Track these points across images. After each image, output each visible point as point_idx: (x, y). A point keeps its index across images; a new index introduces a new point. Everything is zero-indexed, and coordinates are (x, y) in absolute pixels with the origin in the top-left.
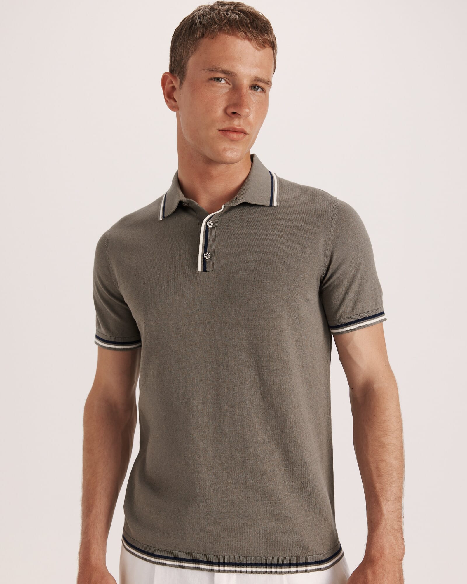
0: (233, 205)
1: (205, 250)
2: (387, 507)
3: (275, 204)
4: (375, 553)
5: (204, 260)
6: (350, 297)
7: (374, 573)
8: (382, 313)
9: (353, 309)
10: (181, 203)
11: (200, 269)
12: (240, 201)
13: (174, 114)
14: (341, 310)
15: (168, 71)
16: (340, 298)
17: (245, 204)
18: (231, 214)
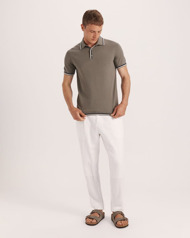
0: (96, 45)
1: (92, 55)
2: (126, 96)
3: (104, 45)
4: (122, 102)
5: (92, 56)
6: (120, 61)
7: (122, 105)
8: (126, 64)
9: (121, 63)
10: (85, 46)
11: (91, 58)
12: (97, 45)
13: (83, 32)
14: (119, 64)
15: (82, 24)
16: (118, 61)
17: (98, 45)
18: (96, 47)
